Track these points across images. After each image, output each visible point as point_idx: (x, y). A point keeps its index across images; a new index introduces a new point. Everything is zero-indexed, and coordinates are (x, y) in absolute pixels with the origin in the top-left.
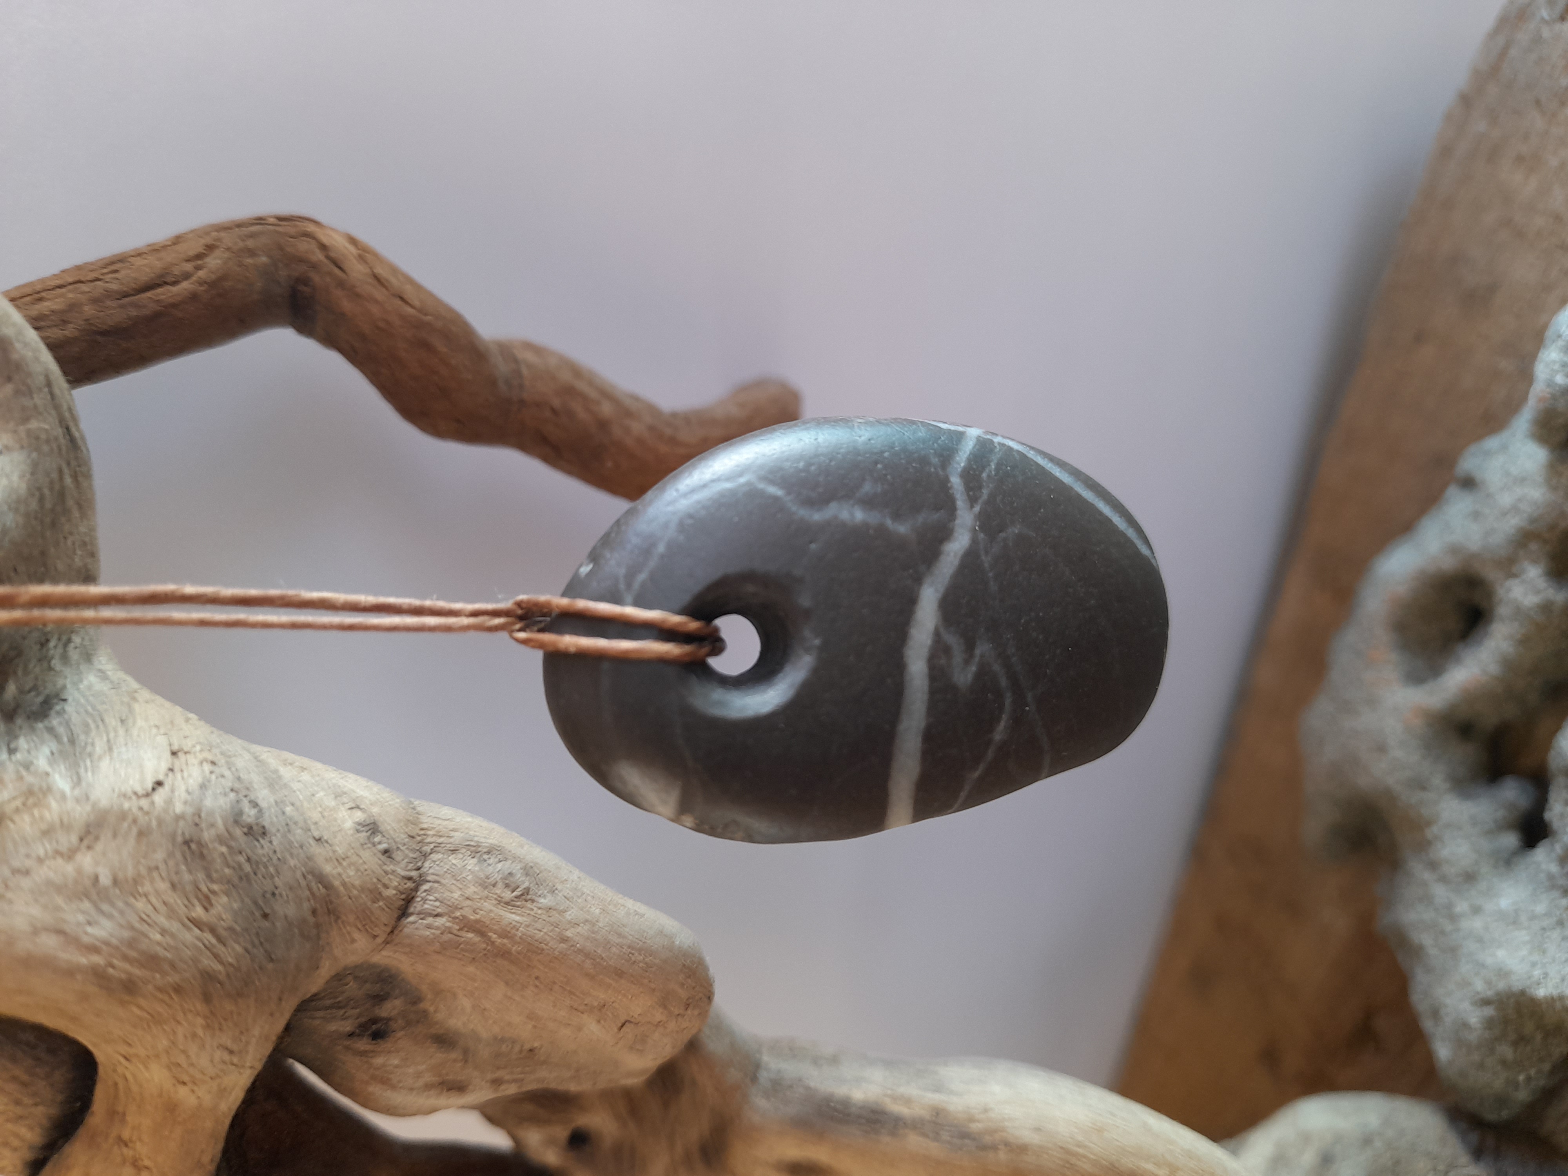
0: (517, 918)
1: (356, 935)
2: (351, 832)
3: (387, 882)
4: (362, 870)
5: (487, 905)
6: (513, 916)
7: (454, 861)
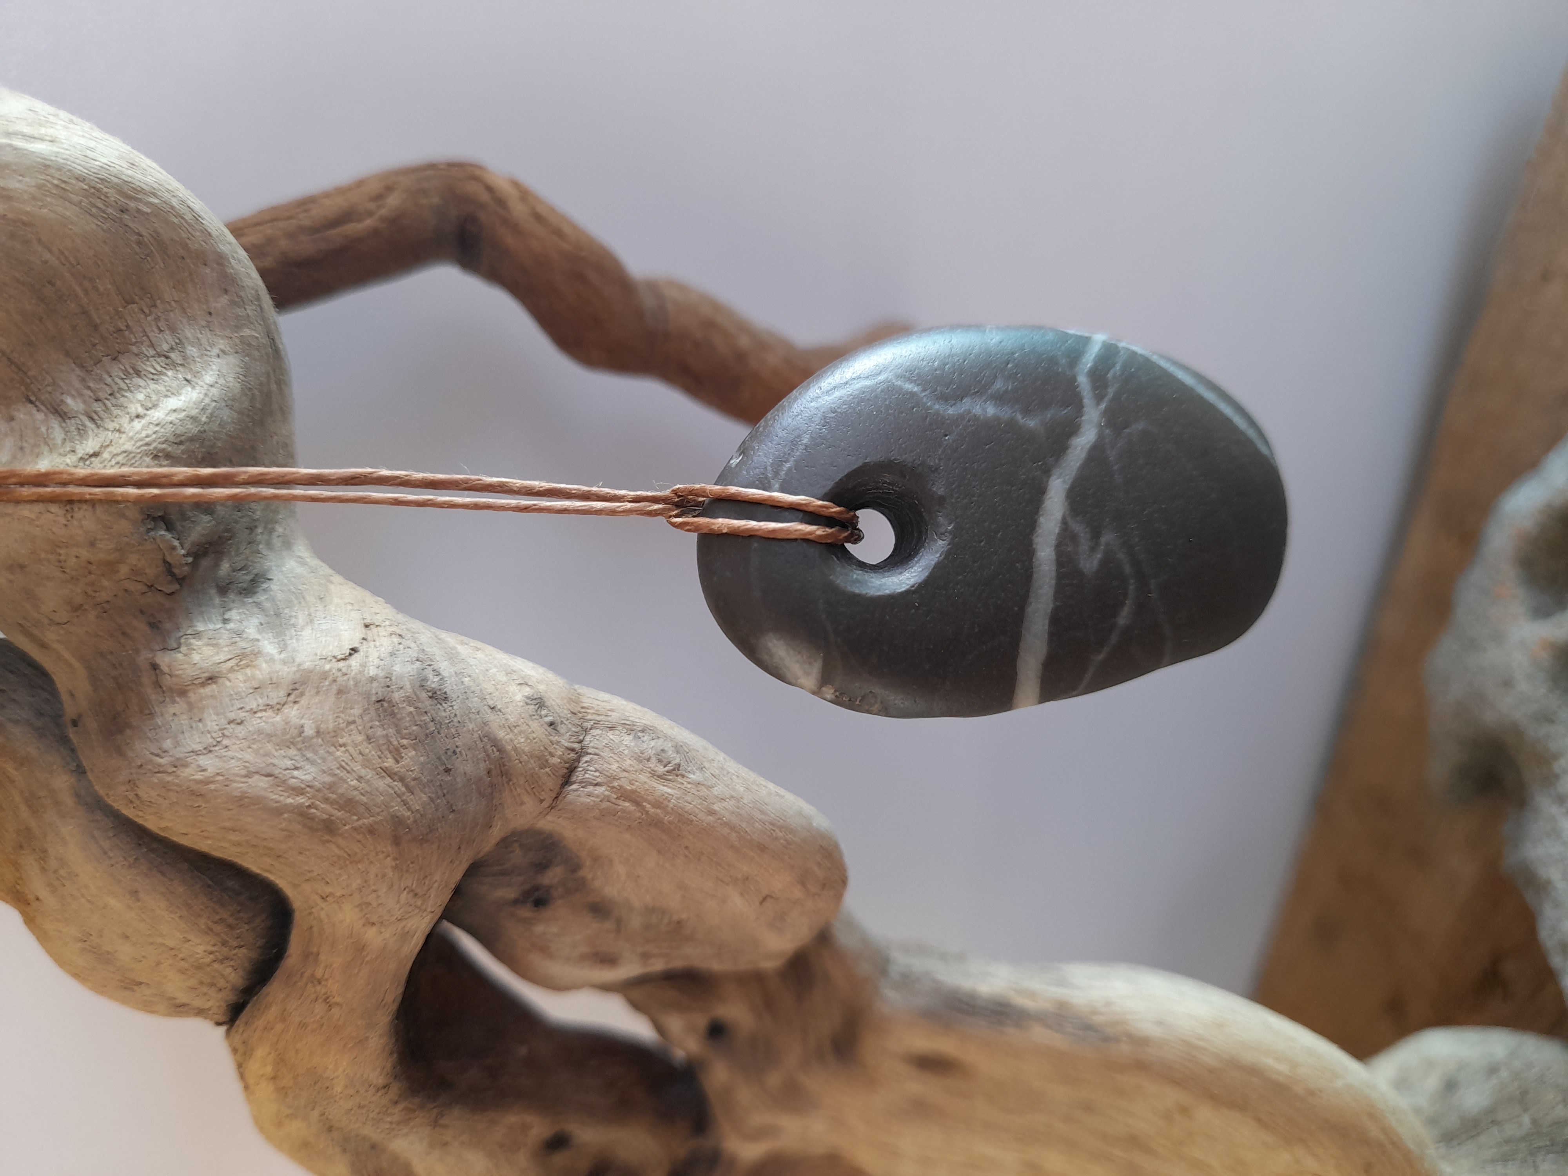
0: (669, 791)
1: (526, 798)
2: (521, 704)
3: (553, 751)
4: (531, 738)
5: (642, 778)
6: (665, 788)
7: (611, 737)
